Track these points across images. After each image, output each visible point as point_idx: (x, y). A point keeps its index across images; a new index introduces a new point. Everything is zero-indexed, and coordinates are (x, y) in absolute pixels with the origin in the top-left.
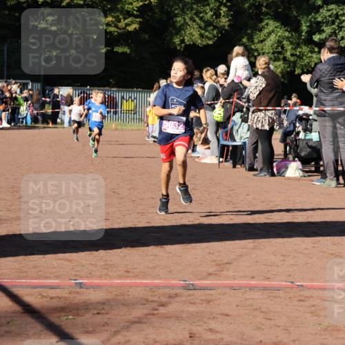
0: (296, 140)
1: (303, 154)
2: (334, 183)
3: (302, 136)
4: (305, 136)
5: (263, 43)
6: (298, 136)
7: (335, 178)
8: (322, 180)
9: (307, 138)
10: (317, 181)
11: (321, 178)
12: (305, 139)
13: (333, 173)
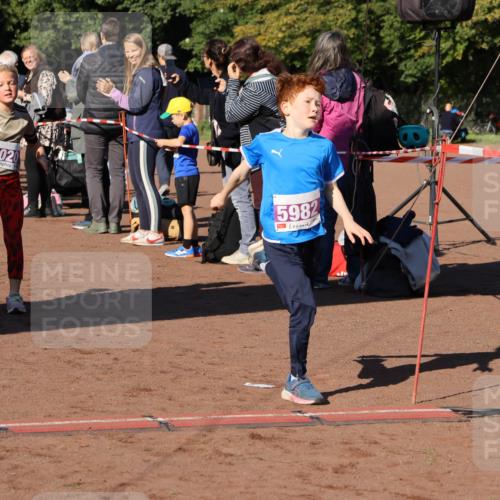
0: (53, 162)
1: (63, 182)
2: (102, 227)
3: (61, 155)
4: (67, 156)
5: (24, 7)
6: (57, 155)
7: (104, 219)
8: (88, 223)
9: (70, 158)
10: (81, 224)
11: (86, 220)
12: (66, 161)
13: (101, 212)
